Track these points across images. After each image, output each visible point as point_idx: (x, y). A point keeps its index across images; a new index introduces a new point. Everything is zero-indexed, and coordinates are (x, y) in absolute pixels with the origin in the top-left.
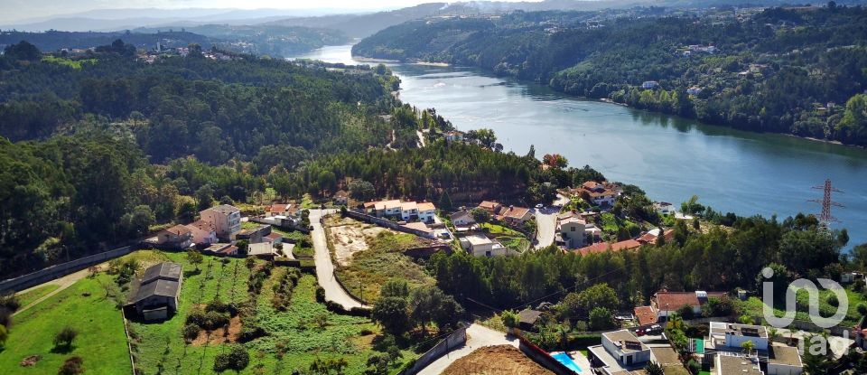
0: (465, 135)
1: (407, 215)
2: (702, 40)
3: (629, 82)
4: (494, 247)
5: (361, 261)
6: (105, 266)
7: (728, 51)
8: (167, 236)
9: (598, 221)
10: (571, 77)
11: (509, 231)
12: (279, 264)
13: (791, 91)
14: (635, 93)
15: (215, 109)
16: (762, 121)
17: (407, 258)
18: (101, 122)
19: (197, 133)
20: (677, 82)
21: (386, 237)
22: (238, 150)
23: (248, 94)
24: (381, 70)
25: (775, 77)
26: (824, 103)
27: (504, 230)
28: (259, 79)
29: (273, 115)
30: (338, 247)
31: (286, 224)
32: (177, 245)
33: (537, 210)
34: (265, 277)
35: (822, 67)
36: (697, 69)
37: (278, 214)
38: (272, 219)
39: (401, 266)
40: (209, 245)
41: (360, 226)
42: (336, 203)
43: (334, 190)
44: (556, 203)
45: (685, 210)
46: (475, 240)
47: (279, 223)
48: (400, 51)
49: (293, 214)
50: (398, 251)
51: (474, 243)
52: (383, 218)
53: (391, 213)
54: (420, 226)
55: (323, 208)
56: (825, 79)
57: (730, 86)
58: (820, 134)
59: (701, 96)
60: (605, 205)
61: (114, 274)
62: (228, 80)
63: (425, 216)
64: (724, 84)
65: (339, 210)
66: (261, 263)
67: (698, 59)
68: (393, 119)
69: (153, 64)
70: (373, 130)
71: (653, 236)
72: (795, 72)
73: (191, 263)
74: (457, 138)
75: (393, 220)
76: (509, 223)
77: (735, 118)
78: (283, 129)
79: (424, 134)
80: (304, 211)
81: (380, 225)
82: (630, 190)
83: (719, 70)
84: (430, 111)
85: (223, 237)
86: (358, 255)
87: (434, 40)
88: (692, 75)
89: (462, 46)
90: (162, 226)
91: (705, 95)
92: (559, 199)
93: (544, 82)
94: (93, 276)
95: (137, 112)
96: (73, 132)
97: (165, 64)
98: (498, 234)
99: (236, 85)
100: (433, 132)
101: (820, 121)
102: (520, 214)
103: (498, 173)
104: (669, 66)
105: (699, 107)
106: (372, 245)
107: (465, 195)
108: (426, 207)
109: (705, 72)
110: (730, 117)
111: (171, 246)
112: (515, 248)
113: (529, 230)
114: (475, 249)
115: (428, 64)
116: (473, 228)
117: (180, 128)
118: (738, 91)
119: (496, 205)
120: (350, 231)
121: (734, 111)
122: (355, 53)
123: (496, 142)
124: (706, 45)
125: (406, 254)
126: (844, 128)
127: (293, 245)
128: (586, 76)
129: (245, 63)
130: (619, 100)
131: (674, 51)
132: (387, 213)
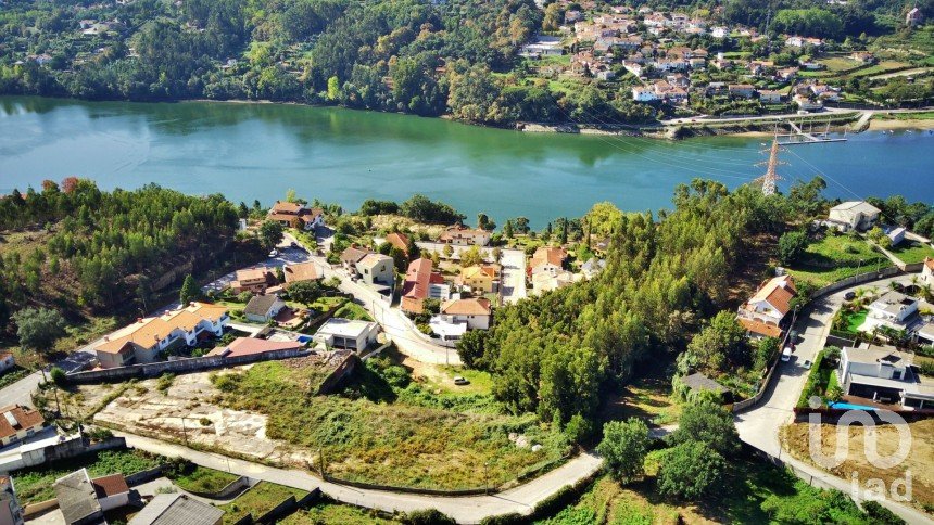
4: (371, 328)
11: (329, 301)
16: (166, 89)
21: (244, 384)
26: (224, 59)
27: (324, 302)
44: (286, 243)
50: (309, 396)
52: (172, 360)
54: (255, 344)
57: (85, 51)
59: (53, 66)
65: (45, 381)
75: (197, 355)
77: (132, 88)
81: (181, 371)
91: (58, 64)
92: (283, 236)
102: (308, 271)
108: (212, 312)
110: (125, 88)
119: (266, 271)
121: (125, 82)
132: (162, 346)
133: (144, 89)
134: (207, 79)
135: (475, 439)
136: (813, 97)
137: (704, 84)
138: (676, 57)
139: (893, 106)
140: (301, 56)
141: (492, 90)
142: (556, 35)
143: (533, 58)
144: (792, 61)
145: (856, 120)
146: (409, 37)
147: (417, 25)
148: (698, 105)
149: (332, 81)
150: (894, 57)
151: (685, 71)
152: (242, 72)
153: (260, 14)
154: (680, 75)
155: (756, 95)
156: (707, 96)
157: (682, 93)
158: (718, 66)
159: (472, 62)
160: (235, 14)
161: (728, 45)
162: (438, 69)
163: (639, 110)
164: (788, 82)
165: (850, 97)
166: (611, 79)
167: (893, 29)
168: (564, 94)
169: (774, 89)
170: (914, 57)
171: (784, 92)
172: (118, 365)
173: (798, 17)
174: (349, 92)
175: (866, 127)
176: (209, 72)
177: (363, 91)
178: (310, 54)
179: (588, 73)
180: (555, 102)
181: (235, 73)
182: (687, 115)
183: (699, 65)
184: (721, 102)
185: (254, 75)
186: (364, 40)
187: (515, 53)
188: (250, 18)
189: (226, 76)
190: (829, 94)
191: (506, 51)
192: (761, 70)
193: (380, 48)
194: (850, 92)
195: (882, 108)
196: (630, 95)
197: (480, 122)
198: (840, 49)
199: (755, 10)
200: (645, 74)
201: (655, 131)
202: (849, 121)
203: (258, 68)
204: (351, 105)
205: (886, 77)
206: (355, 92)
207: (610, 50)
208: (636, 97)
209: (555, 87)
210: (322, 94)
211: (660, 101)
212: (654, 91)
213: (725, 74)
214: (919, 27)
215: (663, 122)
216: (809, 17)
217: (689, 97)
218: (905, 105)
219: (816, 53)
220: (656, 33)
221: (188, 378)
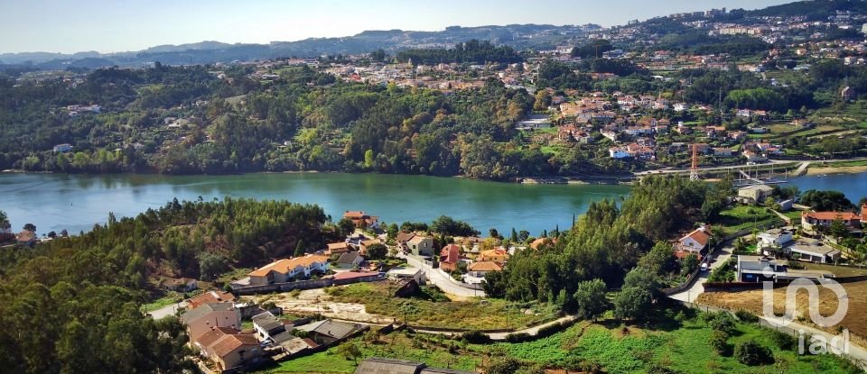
1: (309, 272)
2: (78, 100)
7: (114, 109)
31: (246, 313)
42: (187, 290)
52: (297, 281)
53: (293, 274)
59: (146, 151)
67: (91, 118)
81: (302, 289)
91: (151, 149)
121: (204, 160)
124: (87, 104)
130: (35, 169)
132: (291, 275)
133: (219, 165)
134: (268, 156)
135: (498, 311)
136: (759, 152)
137: (668, 144)
138: (644, 125)
139: (827, 157)
140: (342, 137)
141: (495, 154)
142: (545, 113)
143: (527, 130)
144: (741, 126)
145: (796, 168)
146: (427, 120)
147: (433, 111)
148: (664, 159)
149: (368, 153)
150: (828, 123)
151: (651, 135)
152: (296, 150)
153: (308, 108)
154: (647, 139)
155: (711, 151)
156: (671, 153)
157: (650, 151)
158: (679, 130)
159: (479, 134)
160: (289, 109)
161: (685, 116)
162: (452, 142)
163: (615, 165)
164: (737, 142)
165: (790, 151)
166: (590, 142)
167: (831, 103)
168: (553, 155)
169: (725, 147)
170: (846, 122)
171: (735, 149)
172: (265, 283)
173: (745, 95)
174: (382, 161)
175: (804, 173)
176: (269, 151)
177: (392, 160)
178: (349, 135)
179: (572, 139)
180: (546, 161)
181: (290, 151)
182: (655, 168)
183: (663, 131)
184: (683, 157)
185: (305, 151)
186: (392, 122)
187: (513, 126)
188: (301, 111)
189: (283, 153)
190: (772, 149)
191: (505, 125)
192: (714, 132)
193: (405, 128)
194: (790, 147)
195: (818, 159)
196: (608, 154)
197: (486, 178)
198: (783, 118)
199: (711, 92)
200: (618, 138)
201: (630, 180)
202: (789, 169)
203: (308, 146)
204: (382, 171)
205: (821, 137)
206: (386, 161)
207: (589, 122)
208: (612, 155)
209: (545, 150)
210: (359, 164)
211: (633, 158)
212: (628, 150)
213: (684, 137)
214: (852, 101)
215: (635, 174)
216: (755, 95)
217: (655, 154)
218: (836, 156)
219: (761, 121)
220: (628, 110)
221: (310, 291)
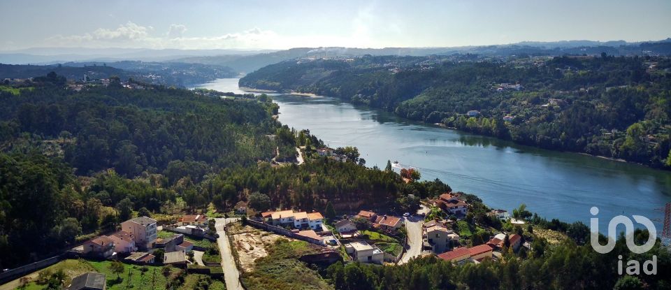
0: (334, 151)
1: (299, 223)
2: (510, 80)
3: (457, 111)
4: (375, 252)
5: (262, 267)
6: (35, 276)
7: (531, 88)
8: (92, 246)
9: (455, 228)
10: (412, 106)
11: (385, 238)
12: (192, 271)
13: (584, 120)
14: (462, 119)
15: (132, 130)
16: (563, 143)
17: (302, 263)
18: (35, 140)
19: (116, 150)
20: (494, 111)
21: (283, 244)
22: (150, 164)
23: (159, 118)
24: (263, 98)
25: (570, 109)
26: (610, 129)
27: (381, 237)
28: (168, 105)
29: (180, 135)
30: (241, 253)
31: (196, 233)
32: (101, 254)
33: (405, 218)
34: (179, 284)
35: (604, 102)
36: (508, 102)
37: (188, 224)
38: (183, 228)
39: (297, 272)
40: (128, 254)
41: (259, 234)
42: (237, 213)
43: (235, 201)
44: (420, 212)
45: (516, 216)
46: (359, 247)
47: (190, 232)
48: (278, 84)
49: (202, 224)
50: (294, 257)
51: (358, 249)
52: (279, 227)
53: (285, 221)
54: (311, 234)
55: (227, 217)
56: (609, 111)
57: (536, 116)
58: (608, 154)
59: (513, 123)
60: (459, 214)
61: (43, 284)
62: (142, 105)
63: (314, 224)
64: (531, 114)
65: (240, 219)
66: (176, 271)
67: (508, 94)
68: (276, 138)
69: (80, 92)
70: (261, 147)
71: (499, 240)
72: (586, 105)
73: (114, 273)
74: (329, 154)
75: (287, 228)
76: (384, 230)
77: (542, 140)
78: (189, 147)
79: (302, 150)
80: (210, 221)
81: (276, 232)
82: (471, 198)
83: (525, 102)
84: (305, 131)
85: (141, 246)
86: (259, 261)
87: (304, 76)
88: (505, 106)
89: (326, 81)
90: (87, 236)
91: (517, 122)
92: (421, 208)
93: (390, 110)
94: (24, 286)
95: (66, 132)
96: (11, 148)
97: (90, 92)
98: (377, 240)
99: (148, 109)
100: (308, 149)
101: (606, 143)
102: (393, 222)
103: (372, 186)
104: (487, 99)
105: (513, 131)
106: (271, 252)
107: (345, 205)
108: (315, 217)
109: (514, 103)
110: (538, 139)
111: (95, 255)
112: (390, 252)
113: (401, 237)
114: (359, 255)
115: (299, 94)
116: (355, 235)
117: (103, 146)
118: (543, 119)
119: (373, 214)
120: (250, 239)
122: (241, 84)
123: (359, 157)
124: (514, 83)
125: (300, 260)
126: (627, 149)
127: (203, 253)
128: (423, 106)
129: (155, 92)
130: (450, 125)
131: (490, 87)
132: (282, 221)
133: (549, 142)
134: (591, 140)
176: (594, 136)
181: (610, 139)
189: (604, 140)
210: (664, 161)
